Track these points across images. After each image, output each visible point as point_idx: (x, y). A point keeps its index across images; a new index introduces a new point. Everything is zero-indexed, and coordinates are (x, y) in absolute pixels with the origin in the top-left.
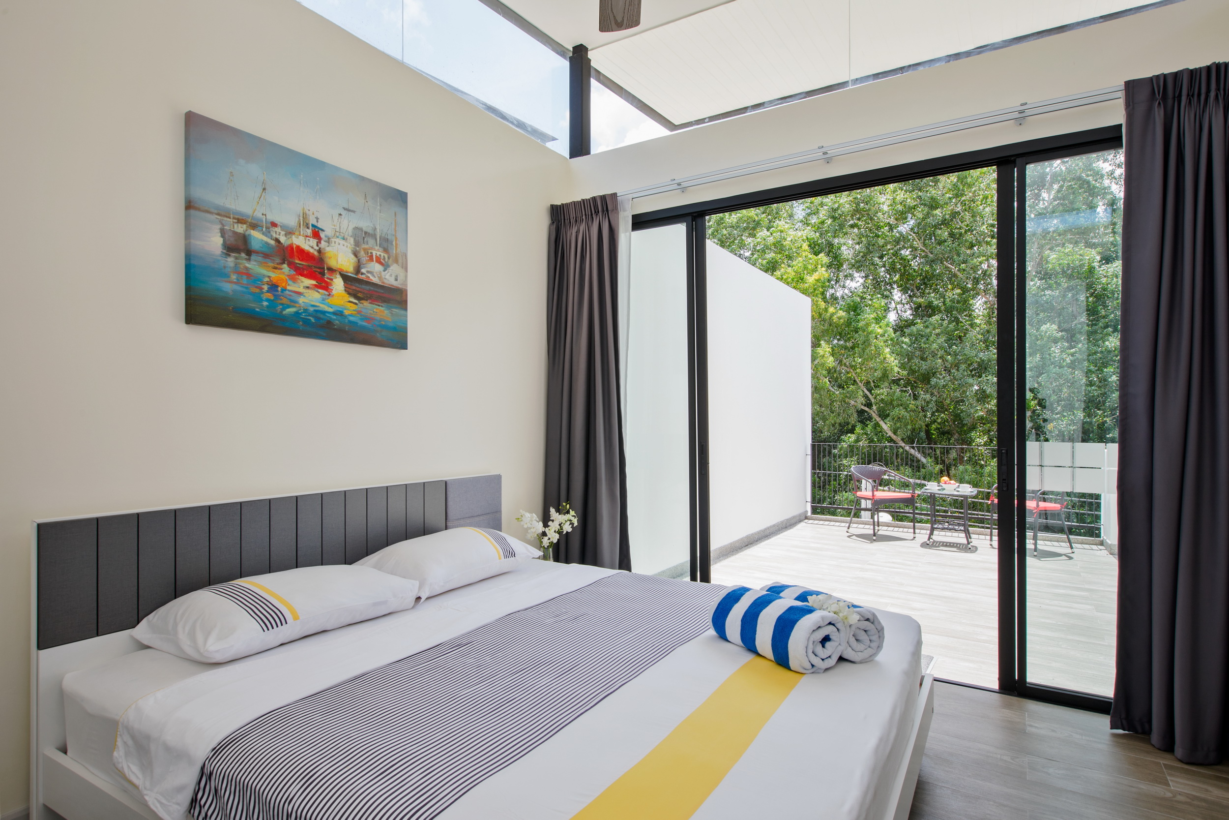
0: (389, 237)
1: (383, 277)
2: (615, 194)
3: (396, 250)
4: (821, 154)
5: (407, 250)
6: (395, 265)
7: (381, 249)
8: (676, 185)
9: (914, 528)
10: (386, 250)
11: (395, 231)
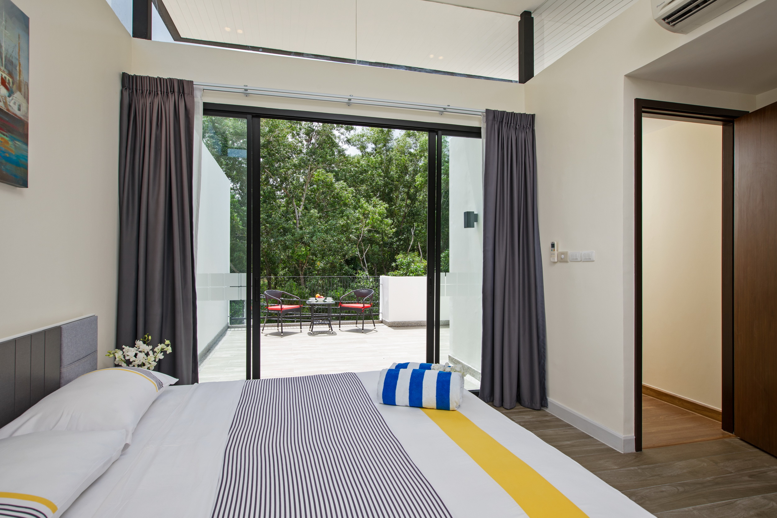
0: (14, 60)
1: (8, 103)
2: (192, 82)
3: (20, 77)
4: (348, 99)
5: (28, 80)
6: (18, 93)
7: (6, 72)
8: (244, 90)
9: (301, 326)
10: (10, 74)
11: (19, 55)
